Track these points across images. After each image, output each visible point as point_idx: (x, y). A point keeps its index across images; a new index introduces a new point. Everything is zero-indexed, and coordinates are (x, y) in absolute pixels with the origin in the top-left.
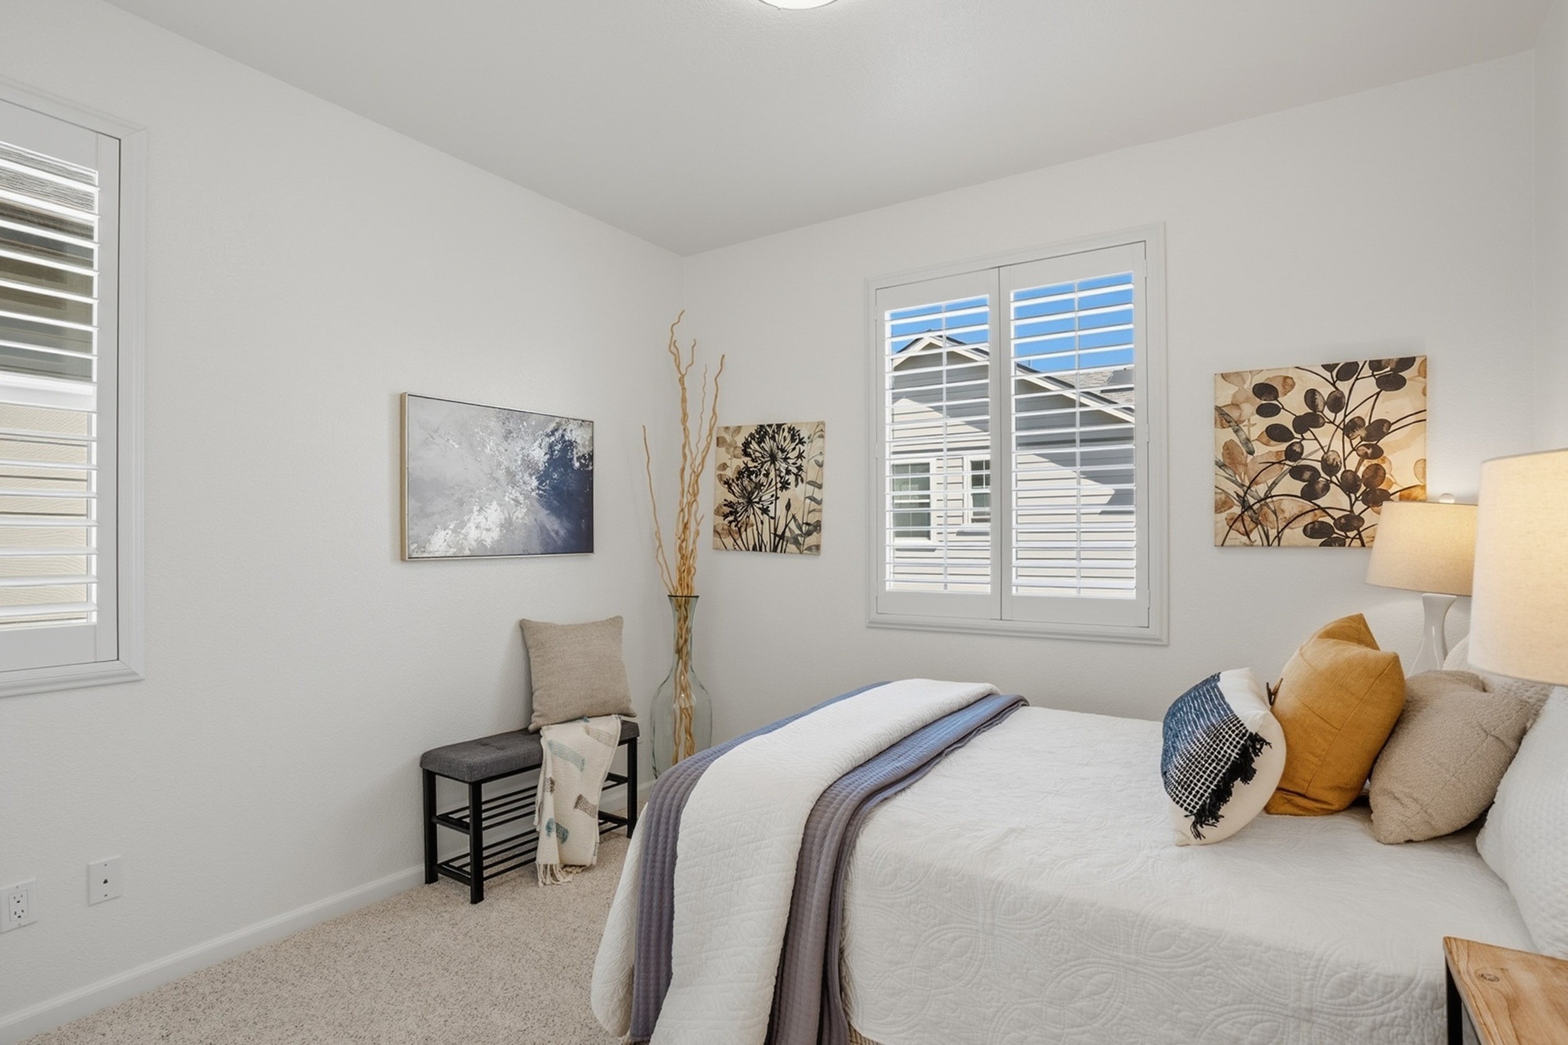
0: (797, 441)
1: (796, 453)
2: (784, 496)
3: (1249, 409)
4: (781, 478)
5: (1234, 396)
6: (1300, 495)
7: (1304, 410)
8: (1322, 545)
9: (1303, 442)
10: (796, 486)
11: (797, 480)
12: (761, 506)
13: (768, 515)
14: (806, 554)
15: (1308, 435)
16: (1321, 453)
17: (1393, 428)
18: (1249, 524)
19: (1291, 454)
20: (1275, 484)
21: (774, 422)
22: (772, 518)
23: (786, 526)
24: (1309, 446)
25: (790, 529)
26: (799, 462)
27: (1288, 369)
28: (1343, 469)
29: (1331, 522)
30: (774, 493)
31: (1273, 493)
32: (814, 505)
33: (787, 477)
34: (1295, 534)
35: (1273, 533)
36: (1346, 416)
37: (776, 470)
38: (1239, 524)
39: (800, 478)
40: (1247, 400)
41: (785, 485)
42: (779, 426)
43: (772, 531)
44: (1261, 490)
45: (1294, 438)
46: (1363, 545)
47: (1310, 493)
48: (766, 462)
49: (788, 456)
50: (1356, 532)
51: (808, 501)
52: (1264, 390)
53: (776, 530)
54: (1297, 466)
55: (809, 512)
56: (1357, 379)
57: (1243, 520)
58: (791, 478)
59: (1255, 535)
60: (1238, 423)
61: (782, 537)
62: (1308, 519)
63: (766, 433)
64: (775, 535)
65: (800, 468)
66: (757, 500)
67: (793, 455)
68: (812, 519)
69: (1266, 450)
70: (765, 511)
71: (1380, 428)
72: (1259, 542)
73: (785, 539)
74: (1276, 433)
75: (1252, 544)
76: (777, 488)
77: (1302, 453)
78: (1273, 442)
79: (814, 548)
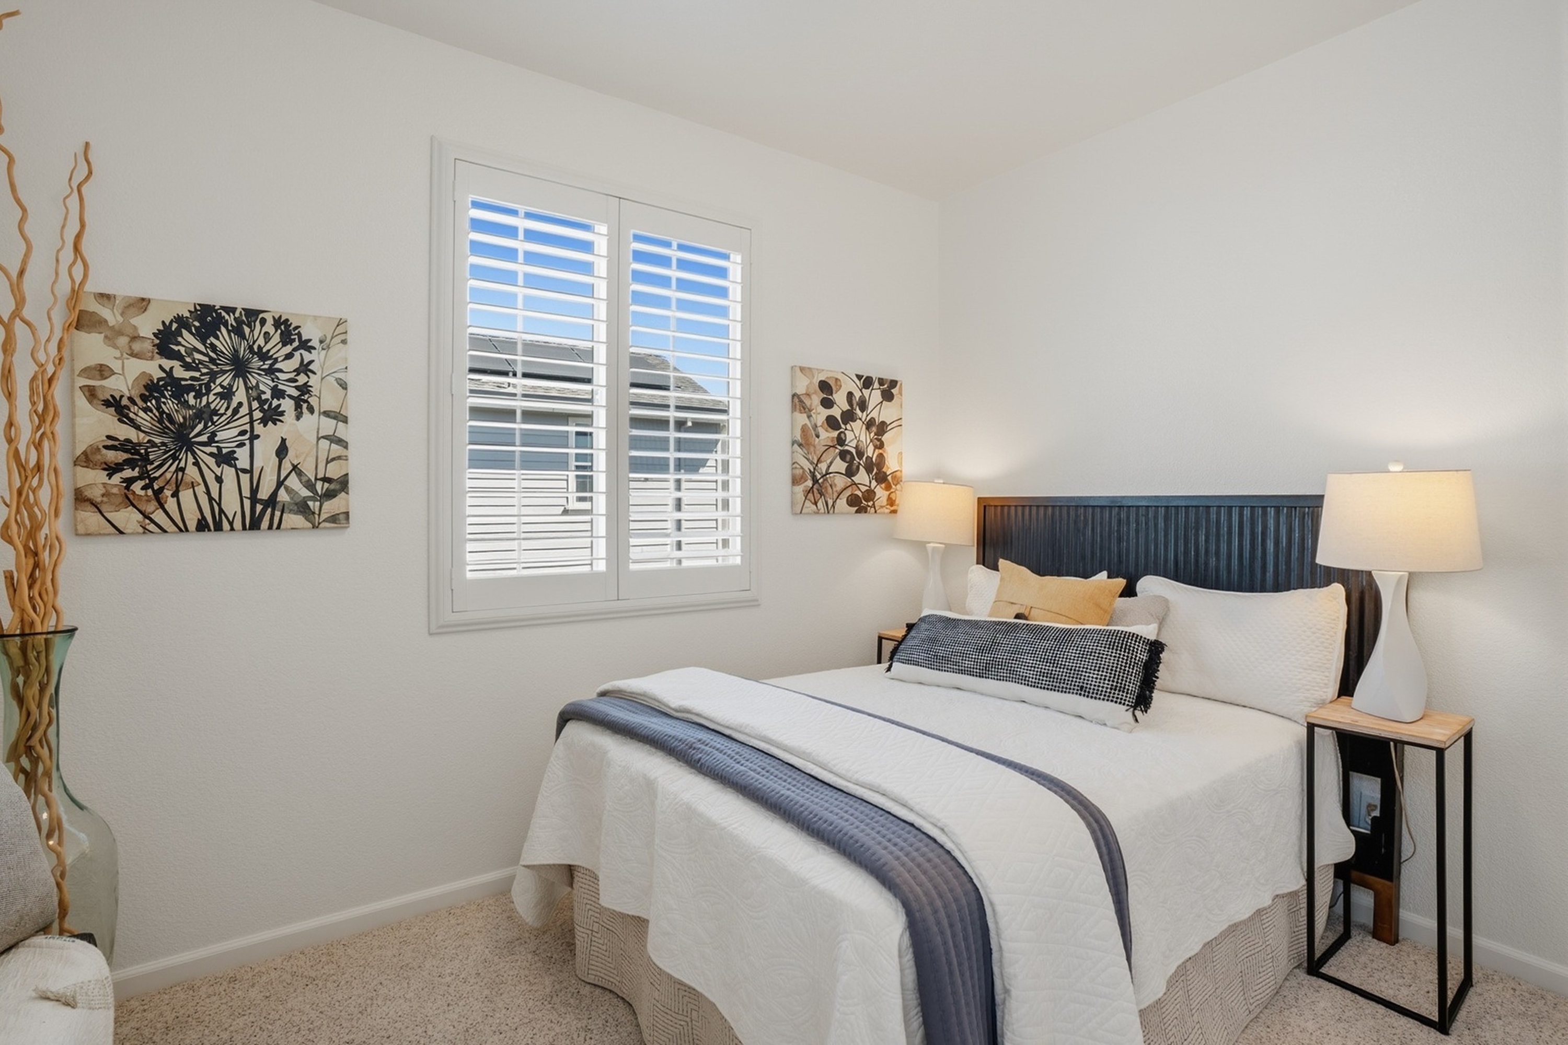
0: (296, 344)
1: (294, 363)
2: (269, 436)
3: (816, 400)
4: (262, 402)
5: (808, 387)
6: (844, 472)
7: (846, 407)
8: (857, 512)
9: (846, 432)
10: (298, 417)
11: (298, 407)
12: (215, 450)
13: (235, 466)
14: (325, 528)
15: (848, 427)
16: (855, 441)
17: (889, 428)
18: (817, 495)
19: (841, 441)
20: (831, 463)
21: (241, 301)
22: (244, 471)
23: (280, 484)
24: (849, 436)
25: (287, 489)
26: (302, 379)
27: (837, 372)
28: (866, 456)
29: (860, 494)
30: (247, 427)
31: (830, 471)
32: (336, 449)
33: (275, 403)
34: (842, 503)
35: (830, 502)
36: (867, 416)
37: (247, 388)
38: (810, 495)
39: (305, 406)
40: (815, 393)
41: (272, 416)
42: (252, 314)
43: (246, 492)
44: (823, 467)
45: (841, 428)
46: (876, 512)
47: (850, 473)
48: (224, 372)
49: (277, 366)
50: (872, 503)
51: (324, 444)
52: (825, 386)
53: (254, 491)
54: (843, 450)
55: (328, 462)
56: (872, 389)
57: (813, 492)
58: (287, 405)
59: (820, 504)
60: (810, 410)
61: (272, 501)
62: (848, 493)
63: (220, 321)
64: (254, 499)
65: (305, 389)
66: (204, 438)
67: (289, 366)
68: (334, 471)
69: (827, 435)
70: (227, 459)
71: (882, 428)
72: (822, 510)
73: (279, 507)
74: (832, 422)
75: (817, 512)
76: (251, 422)
77: (845, 440)
78: (829, 429)
79: (342, 517)
